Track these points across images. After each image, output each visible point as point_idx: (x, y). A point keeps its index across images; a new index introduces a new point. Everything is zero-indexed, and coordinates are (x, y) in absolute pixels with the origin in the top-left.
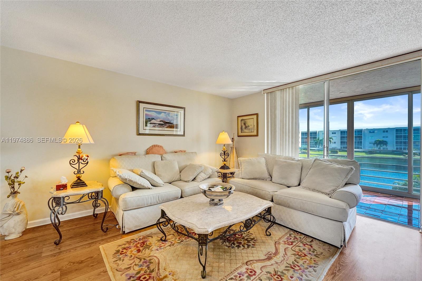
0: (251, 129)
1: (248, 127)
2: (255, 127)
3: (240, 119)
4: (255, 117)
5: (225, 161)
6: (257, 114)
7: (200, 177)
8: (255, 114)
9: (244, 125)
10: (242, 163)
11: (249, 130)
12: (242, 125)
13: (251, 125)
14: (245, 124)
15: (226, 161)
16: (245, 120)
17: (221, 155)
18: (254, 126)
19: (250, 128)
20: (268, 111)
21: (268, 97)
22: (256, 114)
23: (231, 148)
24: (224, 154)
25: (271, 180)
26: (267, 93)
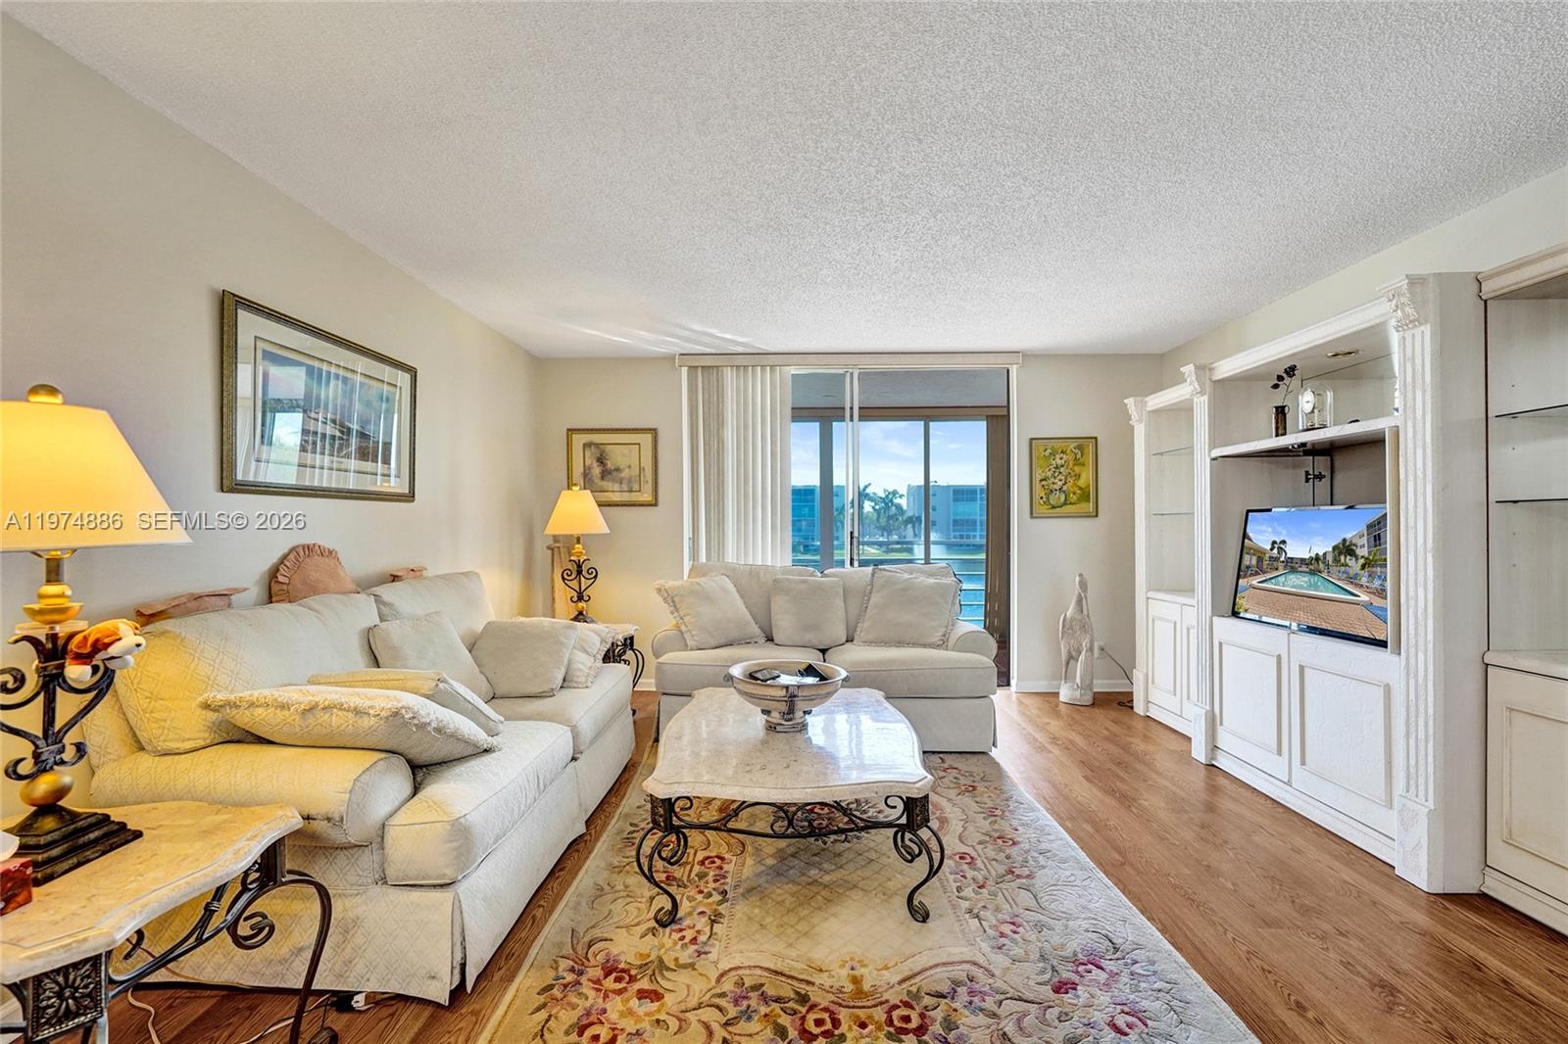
0: (630, 481)
1: (614, 473)
2: (644, 476)
3: (579, 440)
4: (646, 440)
5: (580, 598)
6: (654, 431)
7: (581, 670)
8: (646, 430)
9: (595, 464)
10: (676, 599)
11: (621, 483)
12: (587, 464)
13: (630, 467)
14: (601, 461)
15: (586, 598)
16: (602, 447)
17: (563, 579)
18: (641, 469)
19: (623, 475)
20: (694, 426)
21: (696, 380)
22: (650, 430)
23: (553, 550)
24: (579, 572)
25: (770, 639)
26: (692, 369)
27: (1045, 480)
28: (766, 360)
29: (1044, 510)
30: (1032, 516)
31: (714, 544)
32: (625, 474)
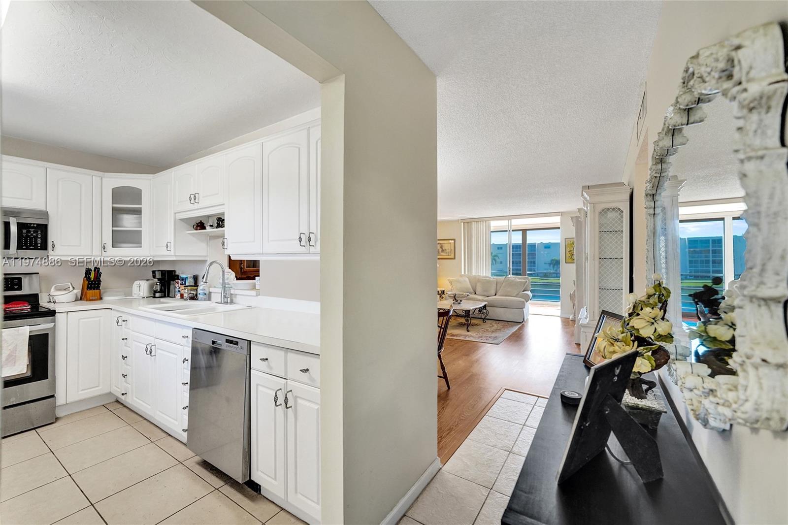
0: (448, 253)
1: (445, 251)
2: (452, 251)
4: (452, 242)
9: (440, 249)
10: (452, 282)
11: (446, 253)
13: (448, 249)
16: (442, 244)
20: (465, 238)
21: (465, 226)
22: (453, 239)
25: (475, 293)
26: (464, 223)
27: (570, 251)
28: (485, 219)
29: (570, 261)
30: (566, 263)
31: (469, 269)
32: (447, 251)
